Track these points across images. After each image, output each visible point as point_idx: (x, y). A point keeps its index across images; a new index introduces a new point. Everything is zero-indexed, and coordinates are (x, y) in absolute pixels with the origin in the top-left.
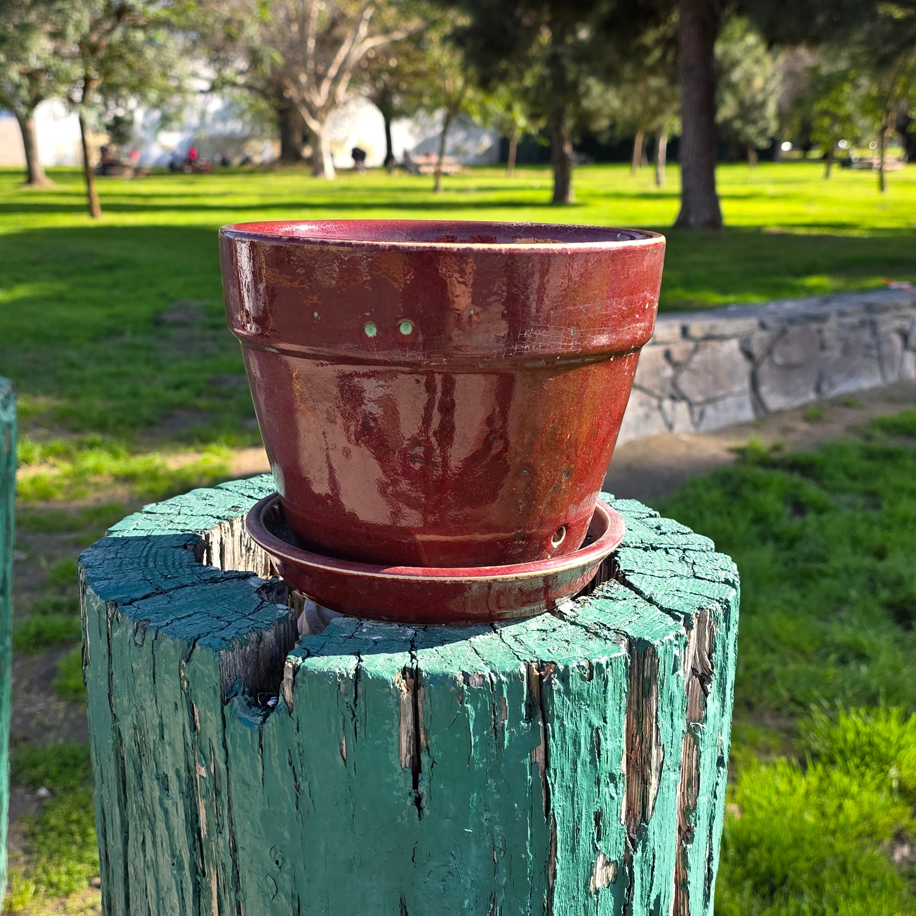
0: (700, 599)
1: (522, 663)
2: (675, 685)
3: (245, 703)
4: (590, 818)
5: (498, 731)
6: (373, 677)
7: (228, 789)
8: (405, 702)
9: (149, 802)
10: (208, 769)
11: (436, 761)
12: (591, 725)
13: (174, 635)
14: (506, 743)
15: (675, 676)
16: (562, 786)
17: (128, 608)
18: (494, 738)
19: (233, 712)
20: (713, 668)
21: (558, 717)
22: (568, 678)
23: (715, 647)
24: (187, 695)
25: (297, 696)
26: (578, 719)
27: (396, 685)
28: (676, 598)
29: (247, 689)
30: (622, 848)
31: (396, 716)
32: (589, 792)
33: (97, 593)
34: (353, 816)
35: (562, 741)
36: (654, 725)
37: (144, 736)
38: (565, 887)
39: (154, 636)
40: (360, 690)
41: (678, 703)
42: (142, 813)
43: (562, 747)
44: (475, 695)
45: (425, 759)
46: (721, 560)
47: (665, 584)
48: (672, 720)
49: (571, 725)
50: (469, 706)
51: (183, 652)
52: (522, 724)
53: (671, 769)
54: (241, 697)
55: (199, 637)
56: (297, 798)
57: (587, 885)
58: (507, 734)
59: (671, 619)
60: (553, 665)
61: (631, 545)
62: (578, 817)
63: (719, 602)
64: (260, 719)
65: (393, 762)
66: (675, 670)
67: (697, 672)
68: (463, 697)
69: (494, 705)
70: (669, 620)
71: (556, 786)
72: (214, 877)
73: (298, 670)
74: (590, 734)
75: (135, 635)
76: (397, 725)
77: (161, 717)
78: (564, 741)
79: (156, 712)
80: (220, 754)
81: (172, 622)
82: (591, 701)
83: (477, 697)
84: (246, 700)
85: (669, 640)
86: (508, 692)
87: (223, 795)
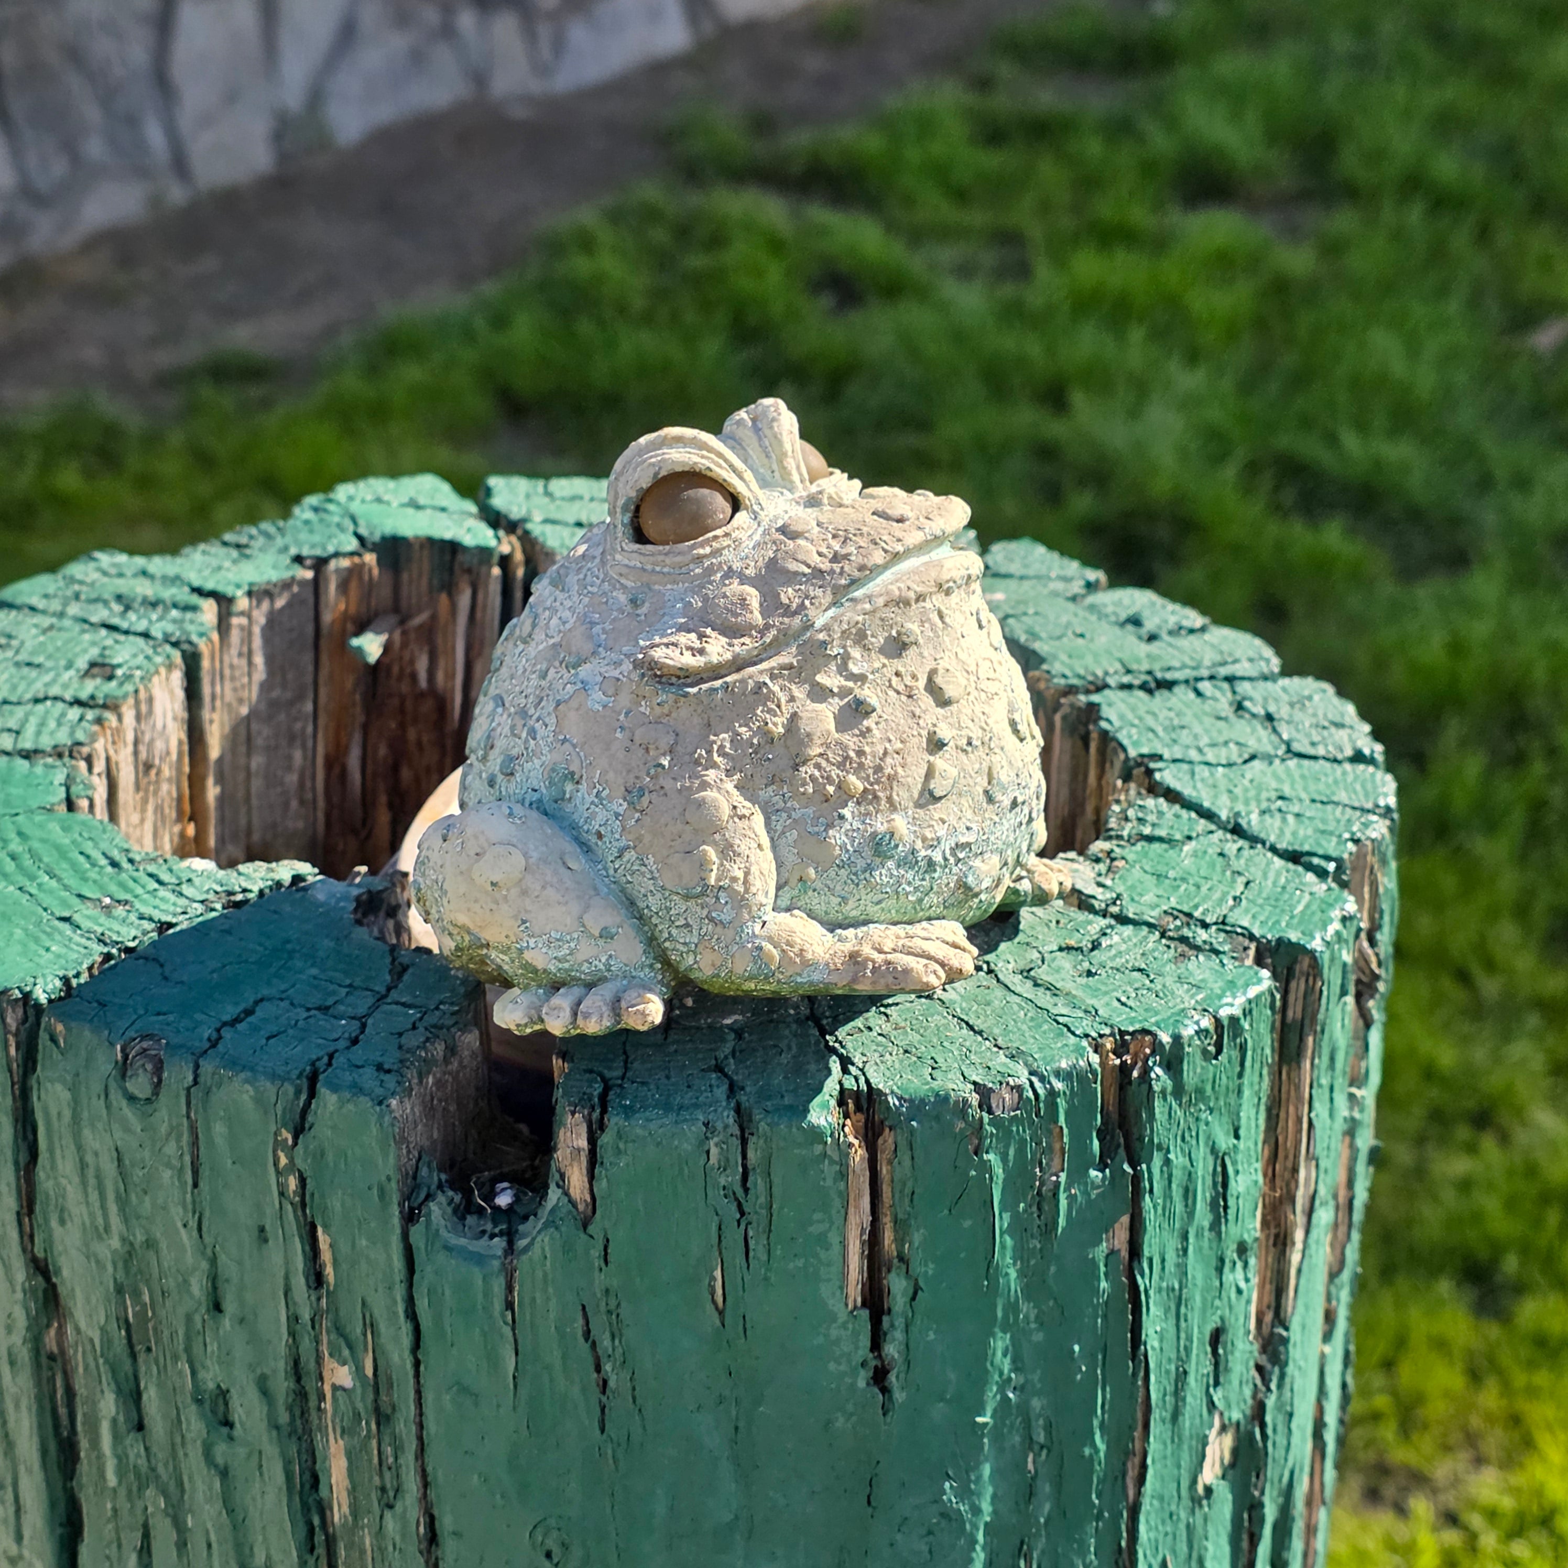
1: (1084, 1044)
2: (1339, 1025)
4: (1205, 1345)
5: (1045, 1200)
7: (418, 1408)
8: (857, 1168)
9: (162, 1454)
10: (358, 1368)
11: (921, 1283)
12: (1214, 1150)
13: (252, 1071)
14: (1062, 1221)
15: (1341, 1005)
16: (1161, 1290)
18: (1036, 1215)
19: (432, 1236)
20: (1379, 966)
21: (1160, 1147)
22: (1182, 1062)
23: (1381, 917)
24: (299, 1207)
25: (602, 1184)
26: (1194, 1142)
27: (837, 1133)
28: (1290, 819)
29: (447, 1178)
31: (837, 1203)
32: (1207, 1289)
34: (737, 1430)
35: (1165, 1196)
36: (1305, 1117)
37: (153, 1306)
38: (1159, 1499)
39: (190, 1078)
40: (753, 1156)
42: (140, 1480)
43: (1164, 1209)
44: (1004, 1131)
45: (896, 1284)
46: (1316, 697)
47: (1246, 782)
49: (1181, 1159)
50: (992, 1157)
51: (282, 1110)
52: (1093, 1173)
53: (1323, 1203)
54: (441, 1197)
55: (315, 1069)
56: (603, 1408)
57: (1193, 1484)
58: (1063, 1201)
59: (1313, 877)
60: (1150, 1038)
61: (1113, 683)
62: (1186, 1348)
64: (499, 1244)
65: (831, 1302)
66: (1343, 993)
68: (981, 1139)
69: (1040, 1144)
70: (1310, 880)
71: (1151, 1293)
73: (602, 1127)
74: (1211, 1169)
75: (123, 1076)
76: (839, 1221)
77: (213, 1261)
78: (1168, 1195)
79: (199, 1251)
80: (394, 1330)
81: (220, 1035)
82: (1216, 1099)
83: (1007, 1135)
84: (452, 1203)
85: (1336, 934)
86: (1066, 1113)
87: (401, 1424)
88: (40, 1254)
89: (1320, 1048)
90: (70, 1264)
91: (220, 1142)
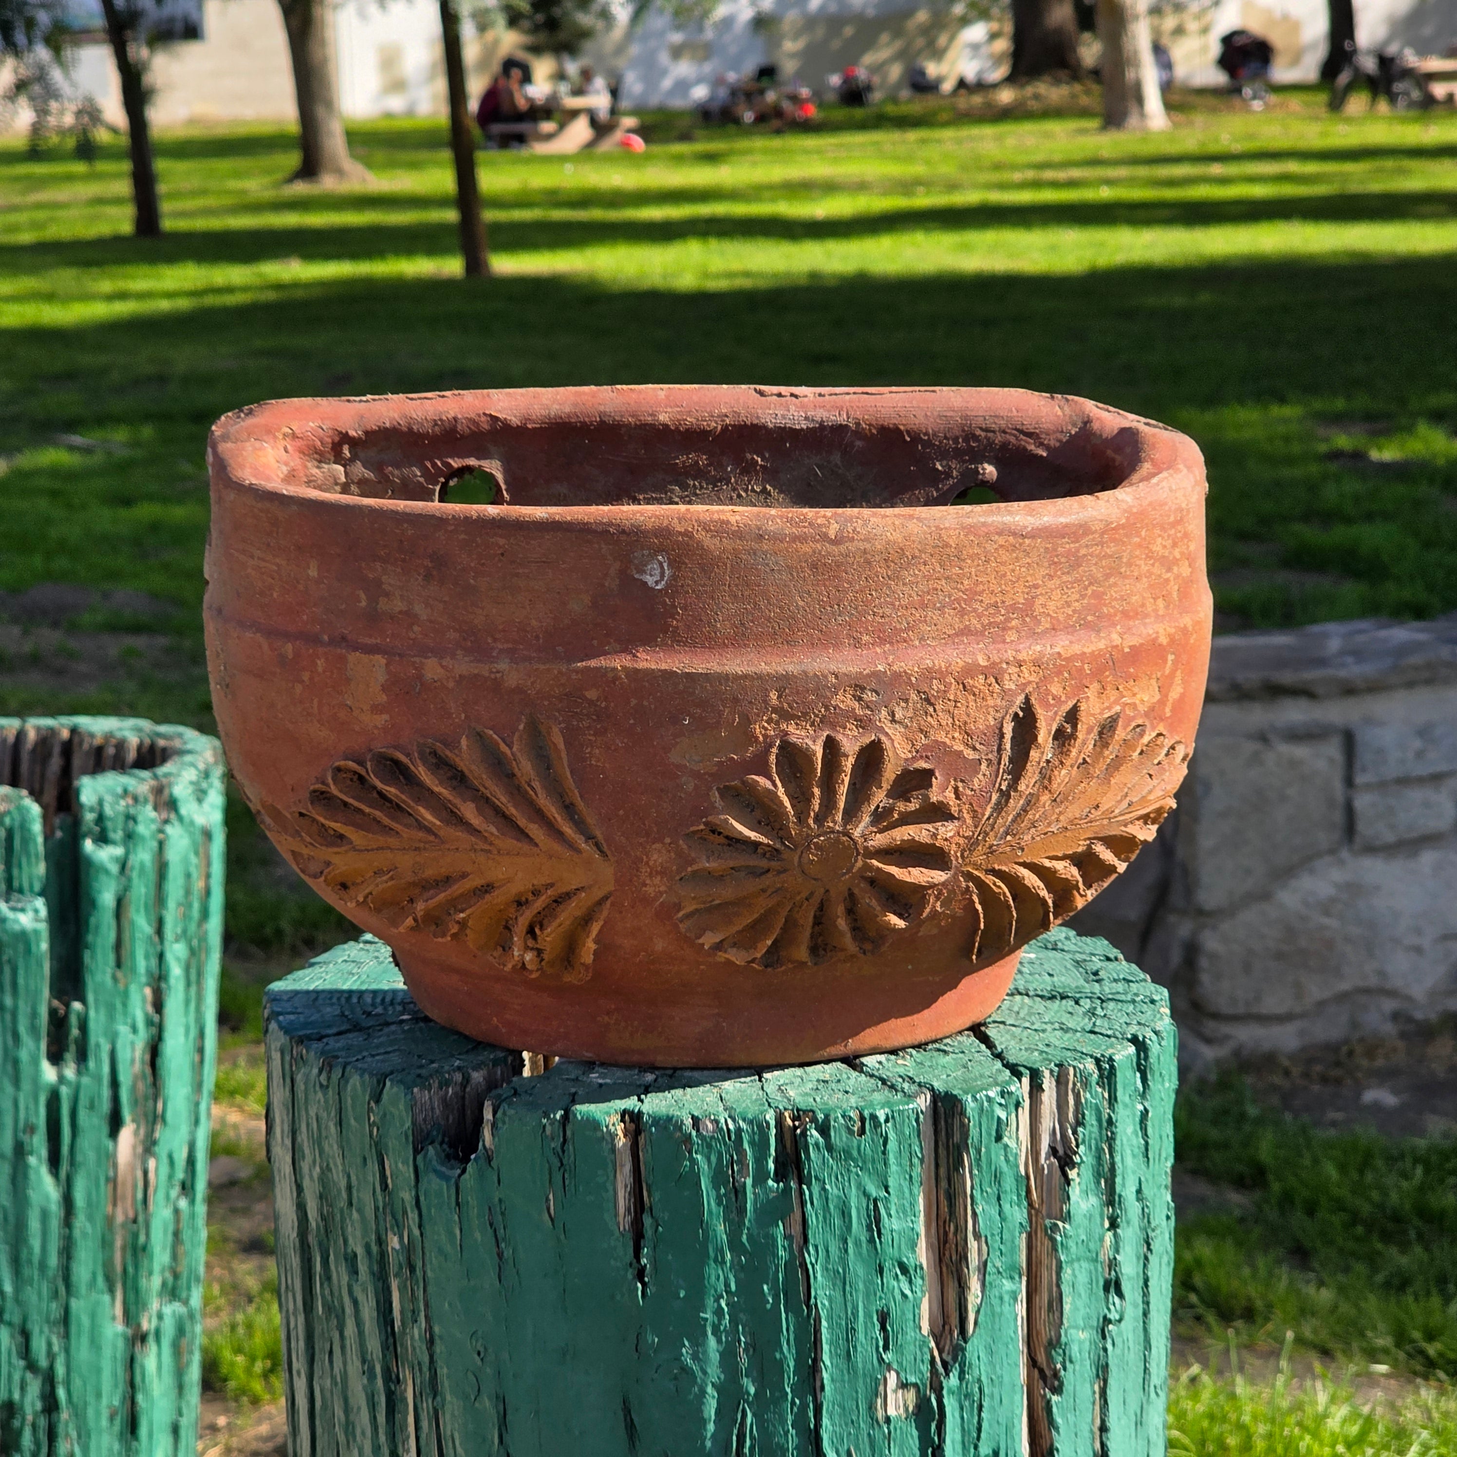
1: (772, 1111)
2: (1002, 1158)
3: (443, 1155)
4: (872, 1318)
5: (738, 1192)
6: (583, 1117)
7: (424, 1261)
8: (622, 1150)
9: (336, 1292)
10: (401, 1238)
11: (661, 1223)
12: (865, 1194)
13: (363, 1072)
14: (749, 1207)
15: (1000, 1145)
16: (827, 1269)
17: (315, 1045)
18: (734, 1199)
19: (428, 1164)
20: (1077, 1146)
21: (817, 1178)
22: (829, 1129)
23: (1083, 1118)
24: (376, 1145)
25: (497, 1140)
26: (847, 1184)
27: (611, 1127)
28: (1035, 1053)
30: (925, 1368)
31: (610, 1165)
32: (868, 1283)
33: (281, 1027)
34: (564, 1291)
35: (824, 1211)
36: (969, 1207)
37: (331, 1206)
38: (839, 1406)
39: (341, 1075)
40: (569, 1133)
41: (1009, 1183)
42: (329, 1308)
43: (825, 1218)
44: (708, 1144)
45: (647, 1221)
47: (1037, 1037)
48: (1000, 1205)
49: (835, 1191)
50: (699, 1157)
51: (372, 1090)
52: (770, 1182)
53: (1004, 1274)
54: (439, 1147)
55: (392, 1073)
56: (500, 1267)
57: (871, 1407)
58: (750, 1196)
59: (1009, 1074)
60: (811, 1114)
62: (852, 1313)
63: (1098, 1061)
64: (459, 1171)
65: (610, 1224)
66: (999, 1138)
67: (1057, 1151)
68: (692, 1145)
69: (732, 1157)
70: (1006, 1075)
71: (818, 1267)
72: (410, 1382)
73: (499, 1107)
74: (865, 1206)
75: (321, 1075)
76: (612, 1177)
77: (349, 1177)
78: (826, 1209)
79: (344, 1171)
80: (413, 1216)
81: (364, 1058)
82: (864, 1162)
83: (709, 1146)
84: (444, 1151)
85: (987, 1096)
86: (749, 1143)
87: (418, 1272)
88: (299, 1181)
89: (979, 1165)
90: (306, 1183)
91: (350, 1109)
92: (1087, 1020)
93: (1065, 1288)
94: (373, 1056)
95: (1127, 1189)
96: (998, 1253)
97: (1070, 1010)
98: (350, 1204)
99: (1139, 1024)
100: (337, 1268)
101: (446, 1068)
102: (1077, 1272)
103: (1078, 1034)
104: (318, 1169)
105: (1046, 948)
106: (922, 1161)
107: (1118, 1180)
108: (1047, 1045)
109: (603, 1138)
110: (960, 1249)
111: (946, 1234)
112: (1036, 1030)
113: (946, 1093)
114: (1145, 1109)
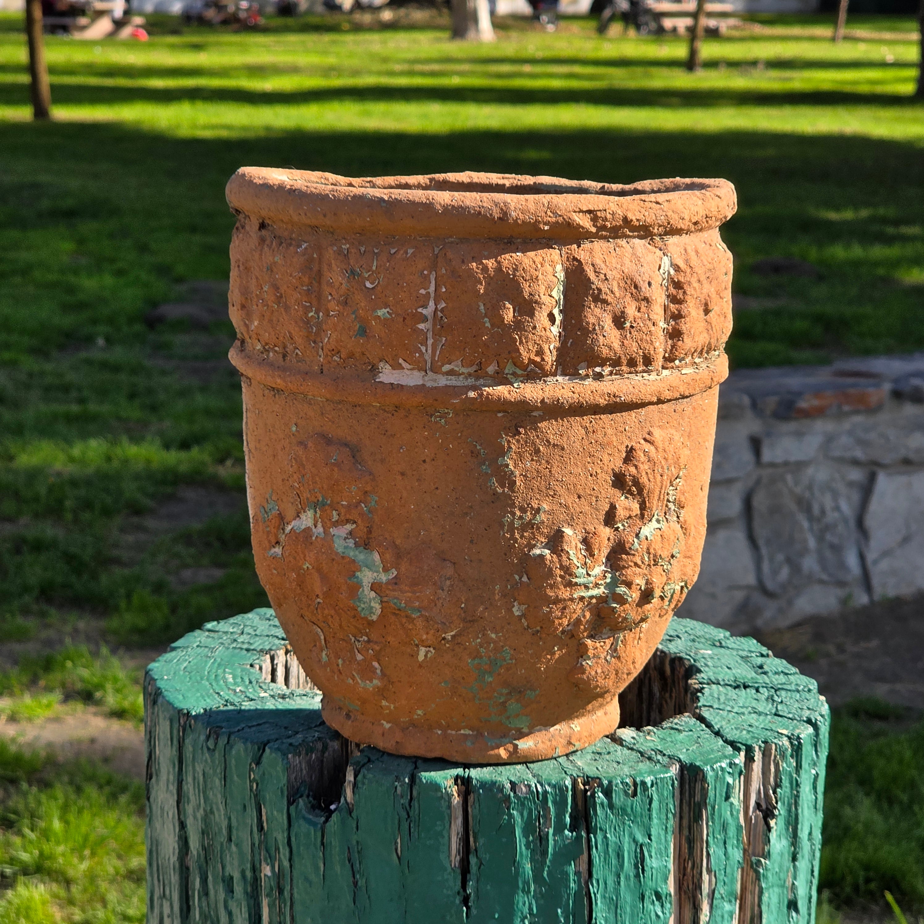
0: (769, 733)
1: (569, 778)
2: (729, 813)
3: (309, 805)
5: (543, 839)
6: (427, 782)
7: (291, 886)
8: (456, 806)
9: (213, 906)
10: (273, 868)
11: (483, 862)
13: (245, 740)
14: (550, 850)
15: (728, 803)
16: (605, 897)
18: (539, 844)
19: (298, 812)
20: (777, 803)
21: (601, 829)
22: (611, 792)
23: (781, 781)
24: (256, 796)
25: (357, 796)
26: (622, 833)
27: (448, 789)
28: (744, 732)
29: (311, 793)
31: (447, 818)
32: (633, 907)
34: (406, 912)
35: (605, 854)
36: (705, 850)
37: (212, 839)
39: (226, 741)
40: (415, 793)
42: (205, 917)
43: (605, 859)
44: (522, 803)
45: (473, 860)
46: (812, 700)
47: (740, 719)
48: (725, 848)
49: (614, 839)
50: (515, 812)
51: (253, 754)
52: (567, 832)
53: (725, 899)
54: (306, 799)
55: (268, 742)
56: (355, 893)
58: (551, 842)
59: (731, 749)
60: (598, 780)
61: (722, 683)
63: (789, 738)
64: (323, 819)
65: (444, 862)
66: (727, 798)
67: (761, 806)
68: (510, 803)
69: (539, 812)
70: (729, 750)
71: (599, 896)
73: (359, 772)
74: (634, 849)
75: (208, 741)
76: (447, 827)
77: (230, 819)
78: (606, 852)
79: (225, 814)
80: (284, 852)
81: (243, 729)
82: (635, 817)
83: (523, 804)
84: (310, 802)
85: (721, 767)
86: (552, 802)
87: (286, 893)
88: (183, 819)
89: (713, 818)
90: (190, 822)
91: (233, 768)
92: (770, 706)
93: (764, 908)
94: (250, 727)
95: (803, 834)
96: (722, 884)
97: (755, 696)
98: (230, 840)
99: (809, 709)
100: (214, 888)
101: (310, 739)
102: (771, 896)
103: (769, 717)
104: (201, 811)
105: (715, 645)
106: (674, 815)
107: (799, 827)
108: (750, 726)
109: (442, 797)
110: (695, 880)
111: (685, 869)
112: (737, 713)
113: (691, 764)
114: (817, 773)
